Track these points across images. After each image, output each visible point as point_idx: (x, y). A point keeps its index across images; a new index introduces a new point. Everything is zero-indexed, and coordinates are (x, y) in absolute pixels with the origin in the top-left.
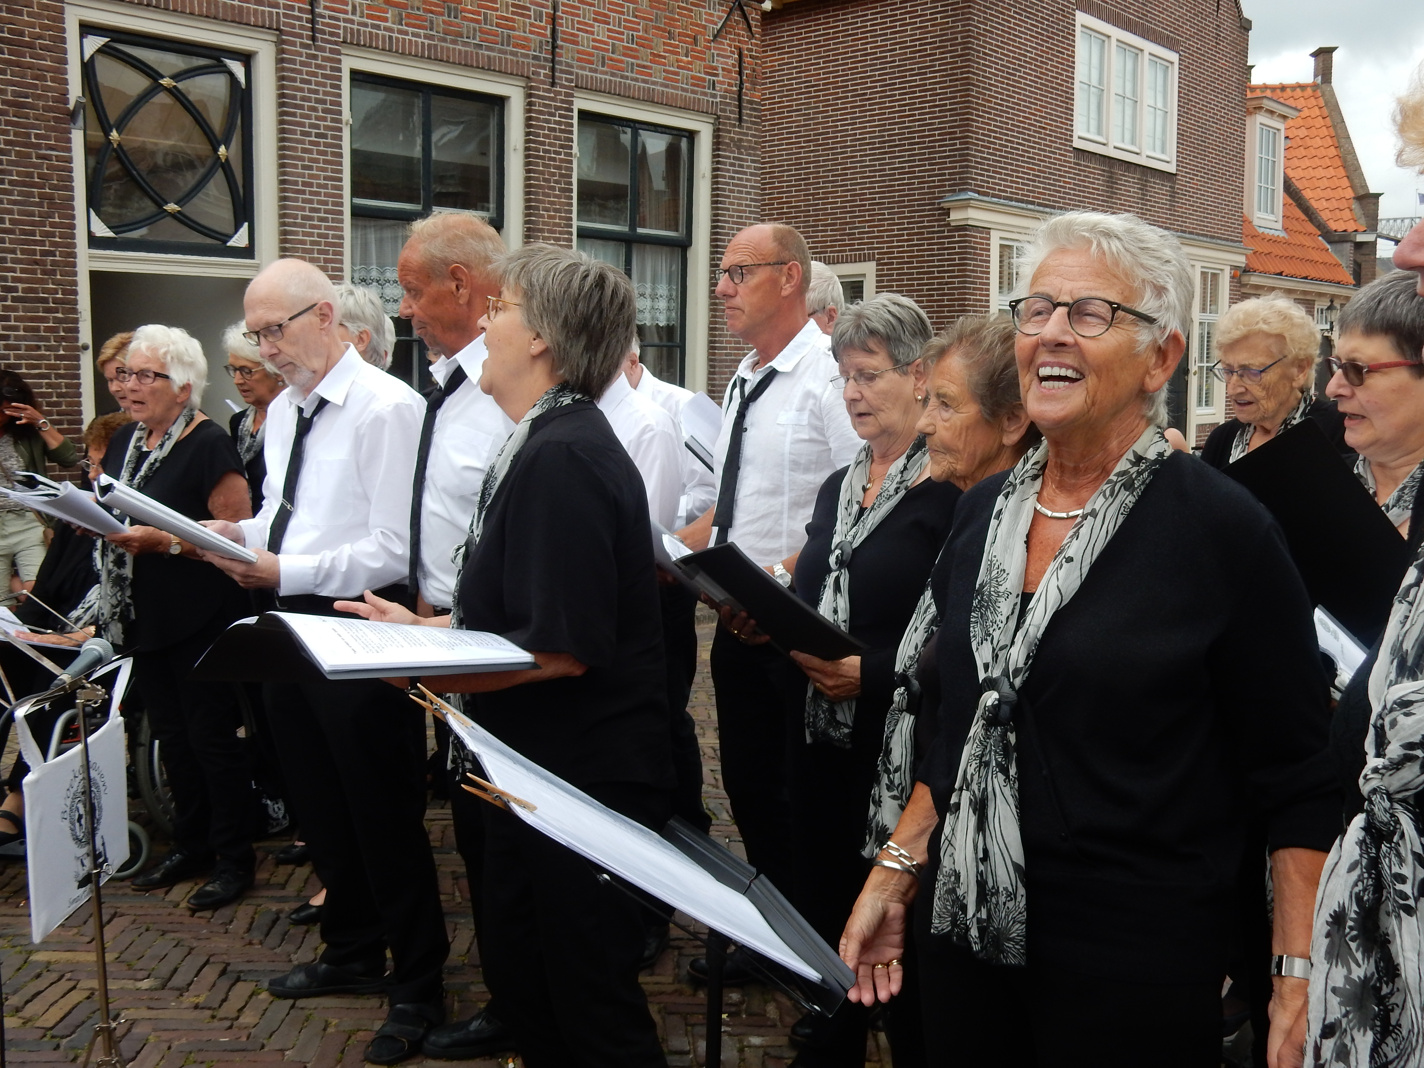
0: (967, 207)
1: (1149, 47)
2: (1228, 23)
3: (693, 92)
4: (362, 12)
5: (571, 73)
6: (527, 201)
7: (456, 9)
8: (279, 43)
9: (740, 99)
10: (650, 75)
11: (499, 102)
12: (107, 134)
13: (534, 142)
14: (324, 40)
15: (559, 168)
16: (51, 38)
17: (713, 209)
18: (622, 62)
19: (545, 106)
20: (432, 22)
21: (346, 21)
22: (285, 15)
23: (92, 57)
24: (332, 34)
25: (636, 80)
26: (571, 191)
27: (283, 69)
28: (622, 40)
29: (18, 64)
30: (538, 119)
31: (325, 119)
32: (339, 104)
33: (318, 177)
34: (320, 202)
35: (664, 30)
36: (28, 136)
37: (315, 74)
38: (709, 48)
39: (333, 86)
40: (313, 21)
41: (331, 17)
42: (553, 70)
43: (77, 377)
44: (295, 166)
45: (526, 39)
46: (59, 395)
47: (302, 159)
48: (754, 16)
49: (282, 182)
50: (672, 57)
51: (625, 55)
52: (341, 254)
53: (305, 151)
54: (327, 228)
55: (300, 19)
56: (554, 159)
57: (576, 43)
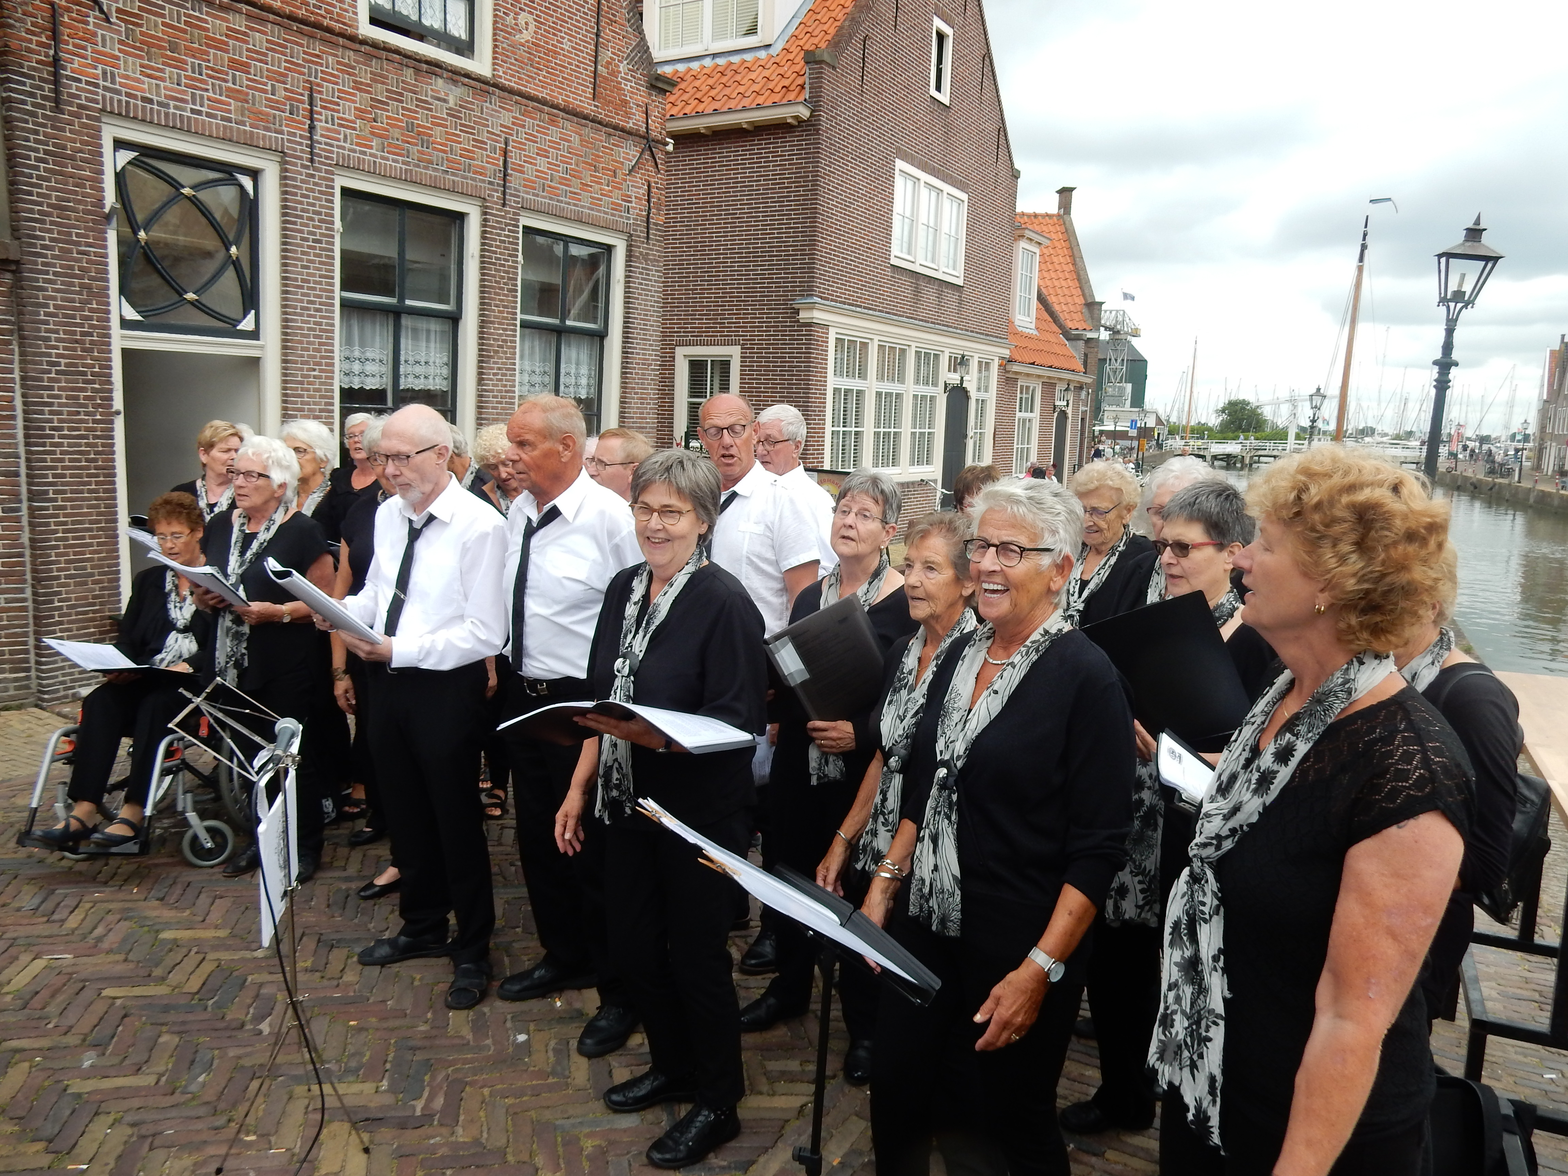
0: (813, 308)
1: (947, 188)
2: (1004, 173)
3: (613, 215)
4: (352, 141)
5: (518, 197)
6: (482, 298)
7: (428, 141)
8: (283, 163)
9: (648, 222)
10: (580, 200)
11: (459, 217)
12: (135, 233)
13: (488, 251)
14: (320, 163)
15: (507, 272)
16: (90, 152)
17: (625, 308)
18: (558, 189)
19: (497, 222)
20: (408, 151)
21: (338, 147)
22: (289, 141)
23: (123, 168)
24: (327, 158)
25: (569, 204)
26: (516, 291)
27: (286, 185)
28: (558, 172)
29: (61, 173)
30: (491, 233)
31: (320, 228)
32: (332, 216)
33: (314, 275)
34: (315, 296)
35: (591, 165)
36: (70, 234)
37: (313, 191)
38: (625, 181)
39: (327, 201)
40: (311, 147)
41: (326, 144)
42: (504, 193)
43: (112, 437)
44: (296, 266)
45: (483, 167)
46: (96, 453)
47: (301, 260)
48: (659, 156)
49: (284, 278)
50: (597, 186)
51: (561, 183)
52: (332, 338)
53: (303, 253)
54: (321, 317)
55: (301, 144)
56: (504, 266)
57: (522, 172)
